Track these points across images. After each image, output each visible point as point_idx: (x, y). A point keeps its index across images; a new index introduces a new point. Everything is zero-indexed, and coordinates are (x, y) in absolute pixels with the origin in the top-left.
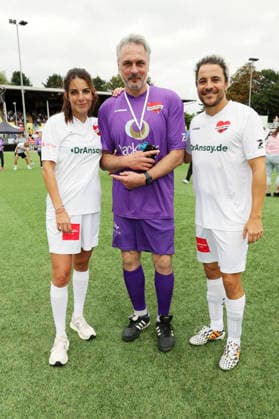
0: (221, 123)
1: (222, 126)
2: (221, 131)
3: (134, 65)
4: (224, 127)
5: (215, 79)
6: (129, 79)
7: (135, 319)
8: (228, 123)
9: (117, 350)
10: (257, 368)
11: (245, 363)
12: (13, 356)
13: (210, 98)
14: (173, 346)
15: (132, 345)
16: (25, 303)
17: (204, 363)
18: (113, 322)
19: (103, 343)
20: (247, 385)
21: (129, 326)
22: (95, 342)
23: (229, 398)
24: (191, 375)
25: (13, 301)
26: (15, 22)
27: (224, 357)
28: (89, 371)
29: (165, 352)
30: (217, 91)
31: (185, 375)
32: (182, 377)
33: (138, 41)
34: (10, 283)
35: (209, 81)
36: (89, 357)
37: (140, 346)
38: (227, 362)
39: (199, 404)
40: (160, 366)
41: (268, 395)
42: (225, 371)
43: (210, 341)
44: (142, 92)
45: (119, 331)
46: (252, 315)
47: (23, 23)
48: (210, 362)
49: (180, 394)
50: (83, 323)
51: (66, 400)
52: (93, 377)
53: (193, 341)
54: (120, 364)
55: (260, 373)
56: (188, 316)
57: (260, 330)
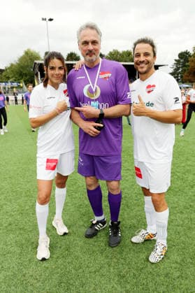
0: (149, 87)
1: (150, 88)
2: (149, 92)
3: (90, 44)
4: (151, 89)
5: (146, 54)
6: (87, 54)
7: (94, 222)
8: (154, 86)
9: (80, 243)
10: (177, 263)
11: (168, 258)
12: (11, 244)
13: (142, 68)
14: (119, 243)
15: (91, 240)
16: (27, 208)
17: (138, 257)
18: (82, 223)
19: (71, 238)
20: (167, 275)
21: (91, 227)
22: (66, 237)
23: (150, 284)
24: (127, 265)
25: (20, 206)
26: (45, 19)
27: (153, 253)
28: (58, 258)
29: (112, 247)
30: (148, 62)
31: (123, 264)
32: (120, 266)
33: (92, 27)
34: (21, 193)
35: (142, 55)
36: (60, 247)
37: (95, 242)
38: (154, 257)
39: (128, 287)
40: (107, 257)
41: (181, 284)
42: (153, 263)
43: (145, 240)
44: (96, 64)
45: (84, 230)
46: (181, 222)
47: (51, 20)
48: (143, 256)
49: (116, 279)
50: (61, 222)
51: (38, 277)
52: (60, 261)
53: (134, 240)
54: (79, 254)
55: (178, 266)
56: (134, 221)
57: (186, 234)
